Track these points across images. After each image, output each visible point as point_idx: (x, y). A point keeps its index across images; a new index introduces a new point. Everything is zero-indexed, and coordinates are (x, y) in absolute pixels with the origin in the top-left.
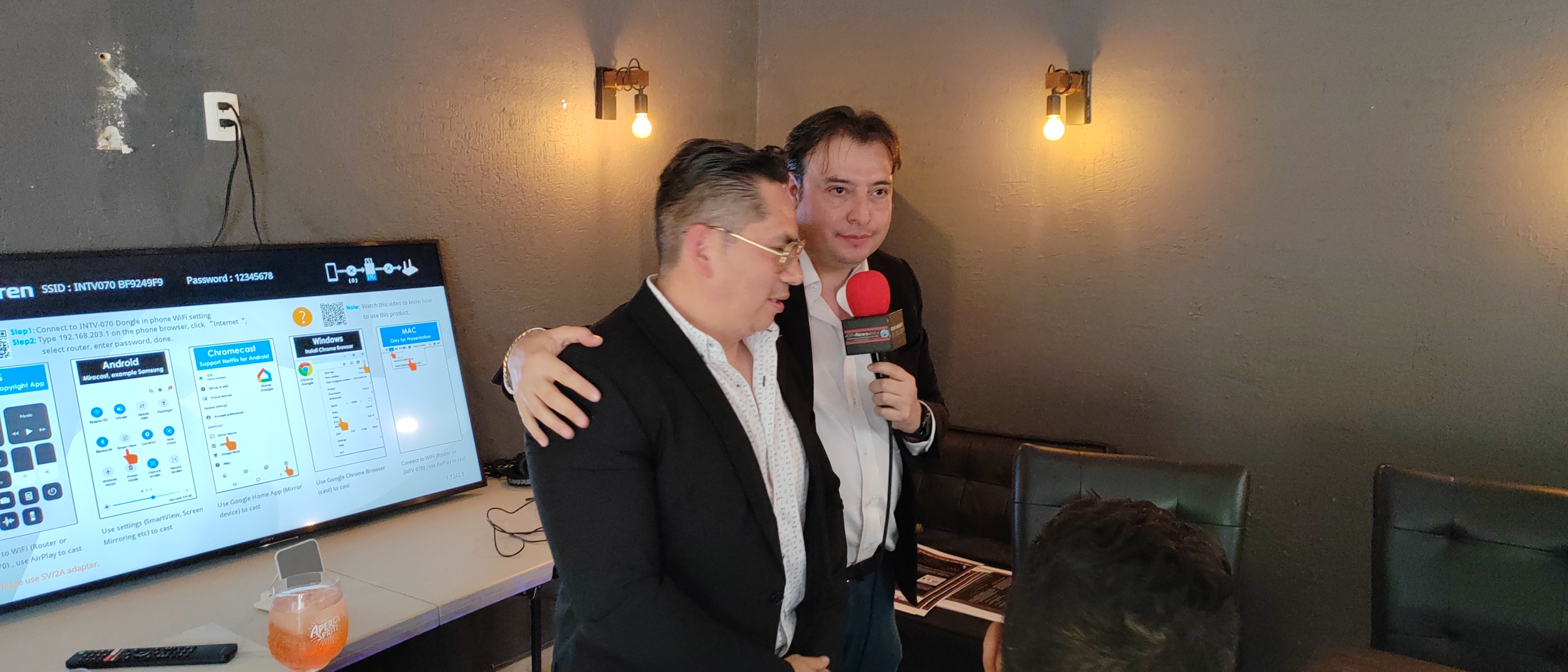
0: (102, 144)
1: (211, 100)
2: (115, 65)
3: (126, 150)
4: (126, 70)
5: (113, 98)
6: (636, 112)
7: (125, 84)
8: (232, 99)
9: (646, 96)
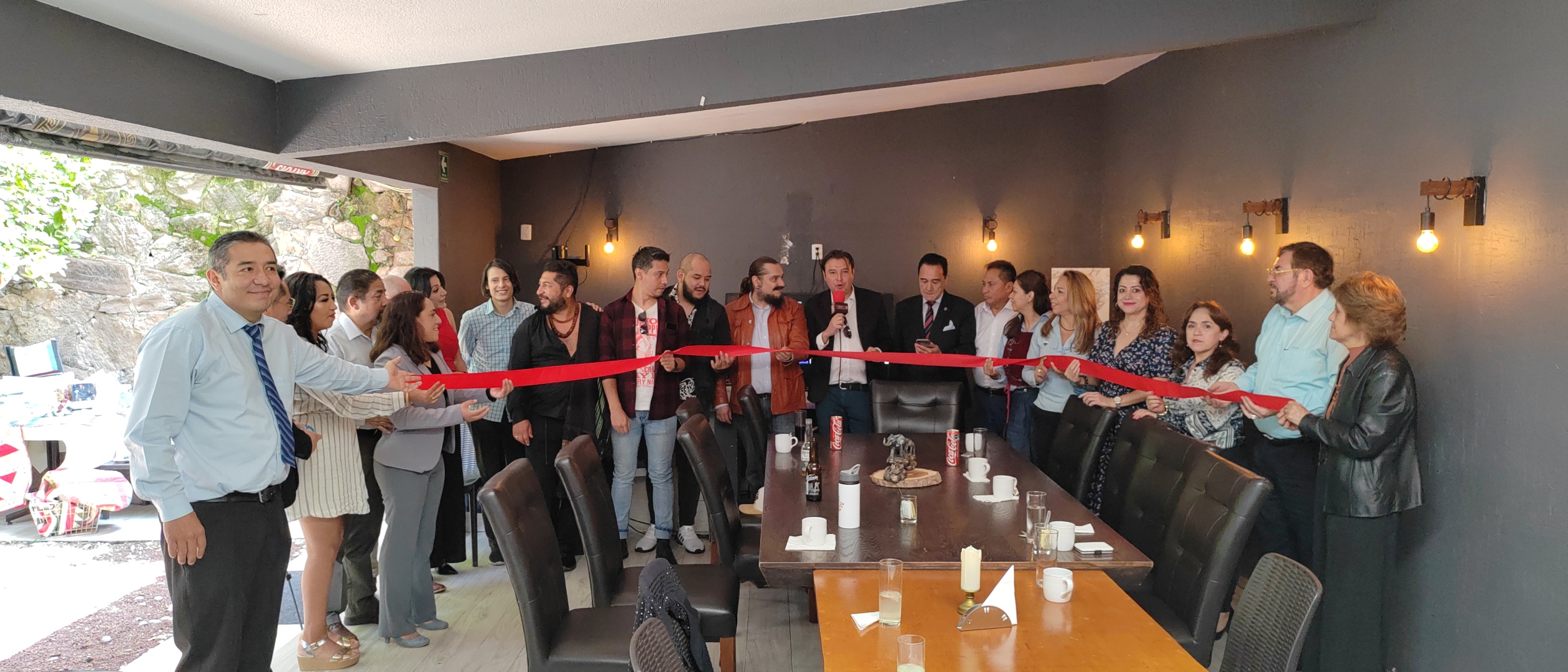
0: (782, 262)
1: (814, 247)
2: (787, 239)
3: (788, 263)
4: (791, 240)
5: (786, 248)
6: (990, 239)
7: (790, 244)
8: (820, 246)
9: (994, 233)
